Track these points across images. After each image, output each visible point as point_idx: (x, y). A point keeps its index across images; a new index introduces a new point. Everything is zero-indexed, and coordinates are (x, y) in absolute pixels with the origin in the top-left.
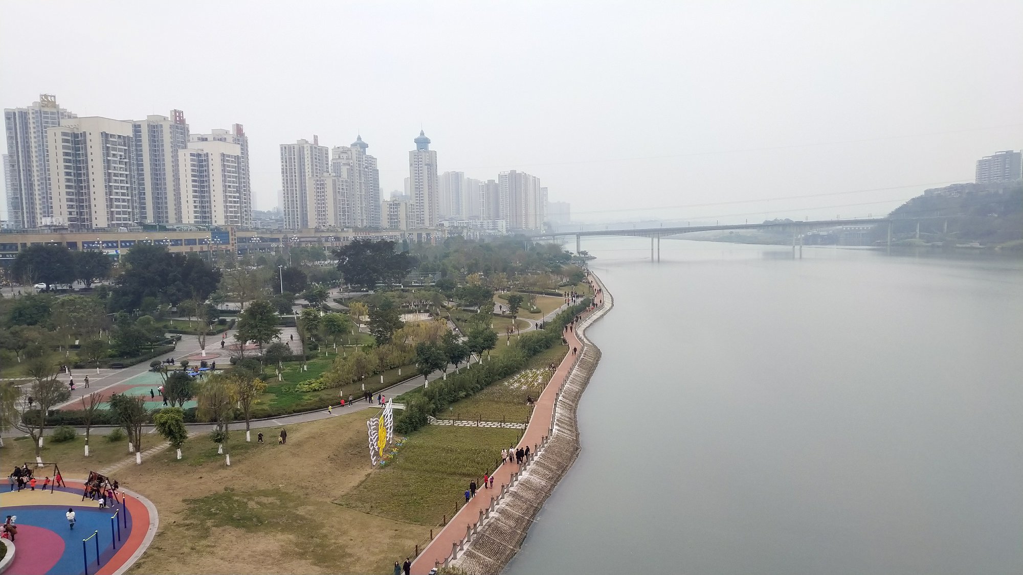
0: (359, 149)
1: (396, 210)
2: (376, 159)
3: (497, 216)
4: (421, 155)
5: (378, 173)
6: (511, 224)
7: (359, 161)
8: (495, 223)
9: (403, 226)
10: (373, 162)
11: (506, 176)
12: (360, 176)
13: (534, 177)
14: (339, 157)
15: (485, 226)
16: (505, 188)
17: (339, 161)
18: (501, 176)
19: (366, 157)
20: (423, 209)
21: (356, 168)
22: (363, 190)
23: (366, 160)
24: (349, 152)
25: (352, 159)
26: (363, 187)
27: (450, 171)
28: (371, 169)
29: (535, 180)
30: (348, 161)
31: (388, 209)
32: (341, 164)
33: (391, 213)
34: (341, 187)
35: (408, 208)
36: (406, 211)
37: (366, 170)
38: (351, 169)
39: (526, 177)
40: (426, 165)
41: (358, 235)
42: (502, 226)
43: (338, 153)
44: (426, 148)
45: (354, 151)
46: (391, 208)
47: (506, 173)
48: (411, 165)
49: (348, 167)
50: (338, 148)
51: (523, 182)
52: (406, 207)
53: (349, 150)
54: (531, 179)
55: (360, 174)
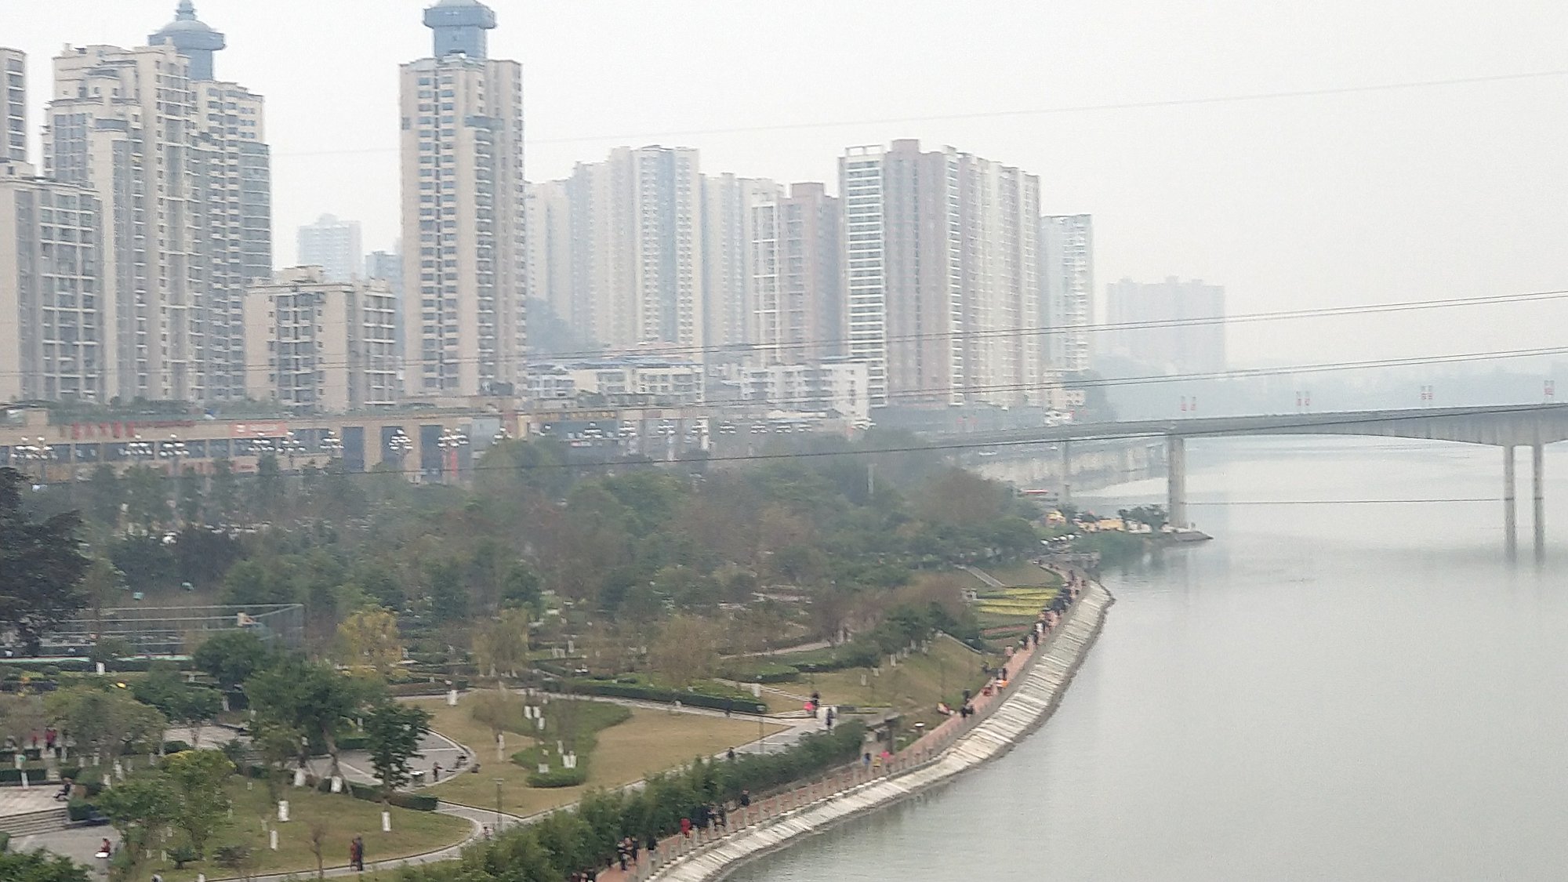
0: (172, 57)
1: (306, 323)
2: (259, 98)
3: (833, 346)
4: (448, 81)
5: (265, 163)
6: (897, 381)
7: (172, 109)
8: (815, 378)
9: (334, 396)
10: (243, 110)
11: (871, 164)
12: (174, 175)
13: (1011, 171)
14: (83, 91)
15: (775, 391)
16: (870, 219)
17: (78, 110)
18: (852, 166)
19: (211, 92)
20: (453, 316)
21: (157, 141)
22: (188, 237)
23: (212, 105)
24: (128, 73)
25: (137, 101)
26: (188, 224)
27: (636, 144)
28: (232, 143)
29: (1014, 184)
30: (120, 109)
31: (272, 322)
32: (90, 123)
33: (285, 340)
34: (57, 226)
35: (361, 316)
36: (351, 330)
37: (204, 146)
38: (134, 145)
39: (967, 168)
40: (473, 121)
41: (75, 436)
42: (852, 393)
43: (78, 75)
44: (475, 49)
45: (146, 64)
46: (285, 316)
47: (874, 153)
48: (405, 124)
49: (121, 136)
50: (82, 50)
51: (950, 190)
52: (352, 312)
53: (128, 60)
54: (993, 176)
55: (173, 162)
